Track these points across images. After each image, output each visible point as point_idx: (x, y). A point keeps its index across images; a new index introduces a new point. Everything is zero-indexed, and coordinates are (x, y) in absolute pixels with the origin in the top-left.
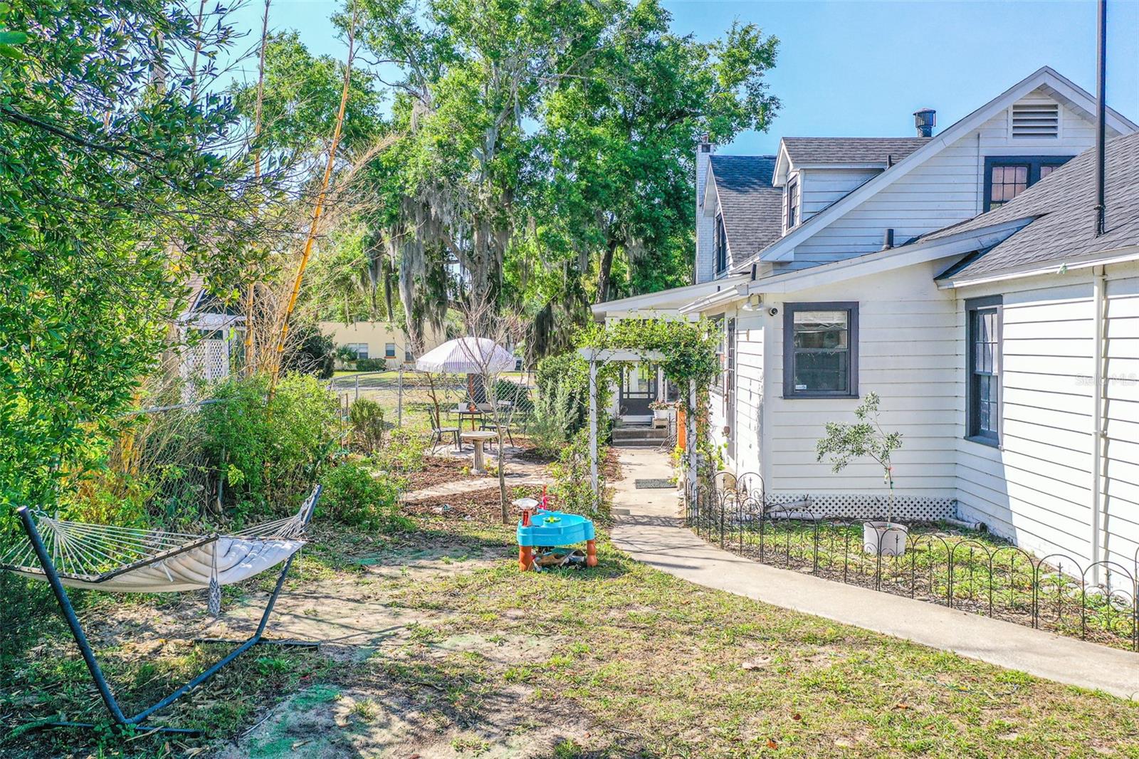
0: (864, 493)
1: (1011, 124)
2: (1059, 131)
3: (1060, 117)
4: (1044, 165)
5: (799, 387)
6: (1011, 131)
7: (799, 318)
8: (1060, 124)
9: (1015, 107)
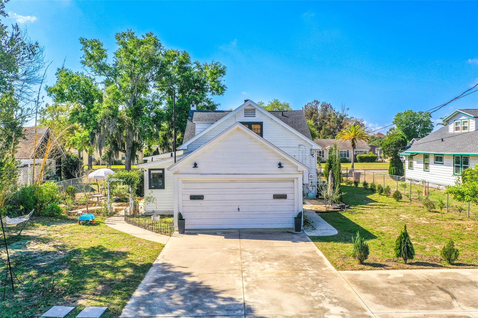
0: (166, 209)
1: (244, 114)
2: (256, 116)
3: (256, 112)
4: (253, 124)
5: (152, 187)
6: (244, 115)
7: (152, 172)
8: (256, 114)
9: (245, 109)
